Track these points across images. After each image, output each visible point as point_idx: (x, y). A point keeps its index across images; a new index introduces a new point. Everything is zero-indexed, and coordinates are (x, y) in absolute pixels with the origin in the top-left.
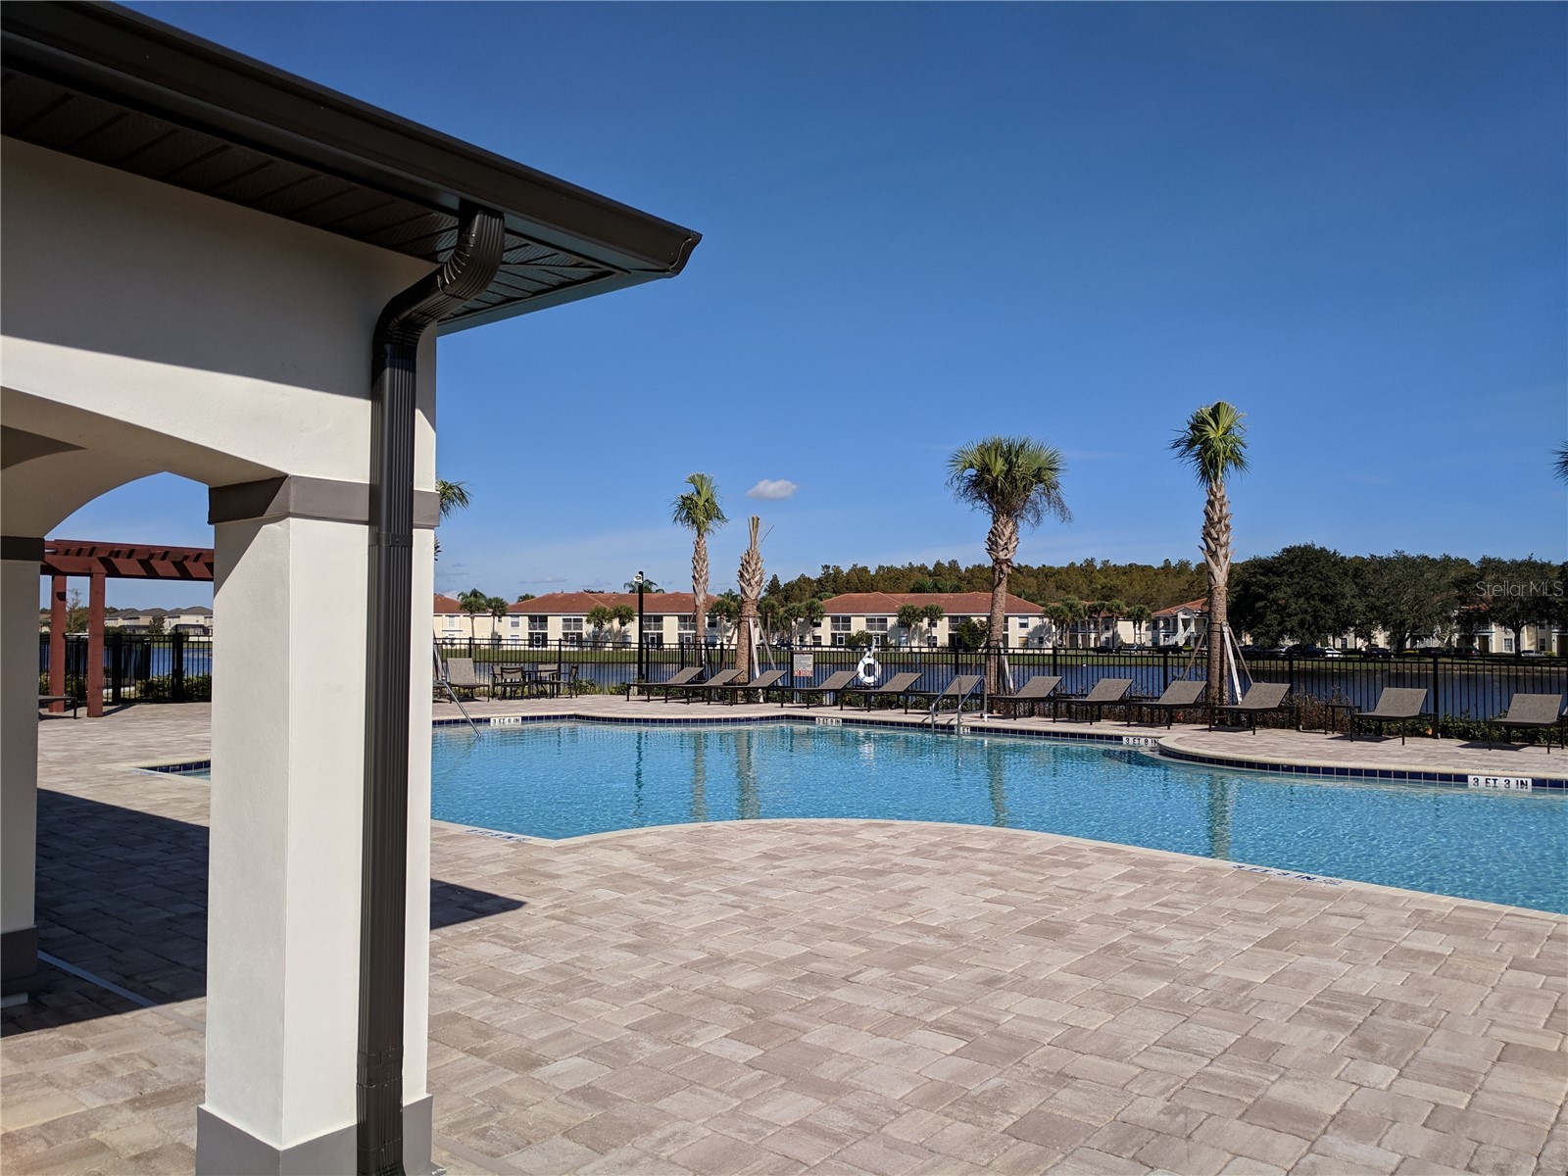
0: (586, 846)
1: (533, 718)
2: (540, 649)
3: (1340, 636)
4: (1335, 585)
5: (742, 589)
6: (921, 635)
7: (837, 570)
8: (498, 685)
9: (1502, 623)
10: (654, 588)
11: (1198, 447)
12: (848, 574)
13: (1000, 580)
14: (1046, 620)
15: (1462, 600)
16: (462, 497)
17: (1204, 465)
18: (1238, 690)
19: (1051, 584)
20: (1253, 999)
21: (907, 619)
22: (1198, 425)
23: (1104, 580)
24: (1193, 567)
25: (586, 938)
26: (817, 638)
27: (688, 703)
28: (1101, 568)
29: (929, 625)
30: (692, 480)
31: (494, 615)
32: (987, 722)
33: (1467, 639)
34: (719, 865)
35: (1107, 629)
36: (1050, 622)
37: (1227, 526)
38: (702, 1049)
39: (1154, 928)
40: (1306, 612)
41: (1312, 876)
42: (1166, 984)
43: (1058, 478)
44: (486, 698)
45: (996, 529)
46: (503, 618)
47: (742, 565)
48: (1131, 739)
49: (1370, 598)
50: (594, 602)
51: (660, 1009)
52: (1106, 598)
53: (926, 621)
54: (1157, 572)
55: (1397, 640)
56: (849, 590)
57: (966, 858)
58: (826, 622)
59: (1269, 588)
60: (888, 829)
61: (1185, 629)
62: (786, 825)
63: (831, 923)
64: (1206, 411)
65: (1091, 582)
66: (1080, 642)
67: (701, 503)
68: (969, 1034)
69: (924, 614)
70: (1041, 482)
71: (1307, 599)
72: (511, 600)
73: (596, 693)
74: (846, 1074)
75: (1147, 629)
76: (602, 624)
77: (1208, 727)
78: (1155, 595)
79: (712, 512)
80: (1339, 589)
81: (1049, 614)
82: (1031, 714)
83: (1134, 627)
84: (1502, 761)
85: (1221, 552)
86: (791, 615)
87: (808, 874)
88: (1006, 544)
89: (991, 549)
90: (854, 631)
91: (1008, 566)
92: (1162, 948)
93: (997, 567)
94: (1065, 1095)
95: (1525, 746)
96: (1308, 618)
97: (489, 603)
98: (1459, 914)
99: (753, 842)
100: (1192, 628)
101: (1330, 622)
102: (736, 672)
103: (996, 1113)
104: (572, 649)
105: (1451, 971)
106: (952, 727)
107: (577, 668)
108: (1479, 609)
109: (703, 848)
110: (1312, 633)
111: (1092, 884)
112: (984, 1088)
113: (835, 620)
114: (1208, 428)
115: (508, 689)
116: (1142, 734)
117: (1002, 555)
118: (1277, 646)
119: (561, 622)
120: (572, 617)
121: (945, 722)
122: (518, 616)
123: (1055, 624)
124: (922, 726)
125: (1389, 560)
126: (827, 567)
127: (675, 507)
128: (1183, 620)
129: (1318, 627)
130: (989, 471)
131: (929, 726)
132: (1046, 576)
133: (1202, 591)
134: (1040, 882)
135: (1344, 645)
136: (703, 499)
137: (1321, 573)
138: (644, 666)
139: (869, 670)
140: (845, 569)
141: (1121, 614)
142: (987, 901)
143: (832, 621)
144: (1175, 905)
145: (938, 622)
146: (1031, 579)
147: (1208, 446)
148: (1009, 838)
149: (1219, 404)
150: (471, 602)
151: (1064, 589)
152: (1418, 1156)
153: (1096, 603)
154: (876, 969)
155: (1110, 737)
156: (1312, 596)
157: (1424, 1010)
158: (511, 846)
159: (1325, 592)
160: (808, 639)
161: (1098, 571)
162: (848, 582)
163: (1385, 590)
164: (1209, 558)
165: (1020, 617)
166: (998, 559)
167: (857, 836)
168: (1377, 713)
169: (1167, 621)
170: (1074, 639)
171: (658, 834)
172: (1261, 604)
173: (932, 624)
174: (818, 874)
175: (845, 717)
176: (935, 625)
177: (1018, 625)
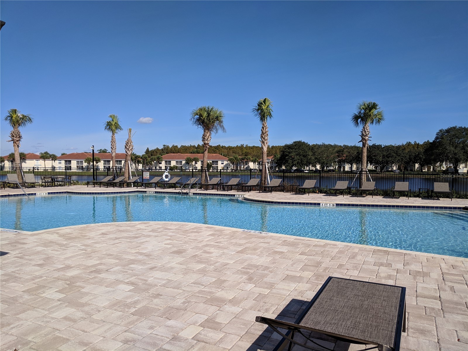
0: (42, 233)
1: (52, 193)
2: (69, 171)
3: (308, 166)
4: (307, 152)
5: (126, 151)
6: (193, 166)
7: (168, 147)
8: (43, 182)
9: (348, 163)
10: (107, 152)
11: (260, 111)
13: (206, 149)
14: (229, 162)
15: (338, 156)
16: (30, 120)
17: (261, 116)
18: (269, 181)
19: (231, 152)
20: (227, 268)
21: (188, 162)
22: (260, 105)
23: (246, 150)
25: (25, 263)
26: (160, 167)
27: (107, 187)
28: (245, 147)
29: (195, 163)
30: (111, 116)
31: (52, 160)
32: (199, 191)
33: (340, 167)
34: (85, 237)
35: (246, 164)
36: (230, 163)
37: (267, 134)
38: (45, 296)
39: (210, 249)
40: (299, 159)
41: (262, 232)
42: (205, 265)
43: (223, 119)
44: (38, 187)
45: (204, 134)
46: (56, 161)
47: (126, 144)
48: (237, 195)
49: (315, 156)
50: (87, 156)
51: (38, 285)
52: (246, 155)
53: (194, 162)
55: (322, 167)
56: (171, 153)
57: (166, 232)
58: (163, 162)
59: (289, 153)
60: (147, 224)
62: (115, 224)
63: (112, 253)
64: (263, 100)
65: (242, 151)
66: (239, 168)
67: (113, 124)
68: (136, 285)
69: (193, 160)
70: (218, 120)
71: (299, 156)
72: (59, 155)
73: (79, 185)
74: (89, 300)
75: (257, 165)
76: (90, 163)
77: (259, 192)
78: (259, 155)
79: (117, 127)
80: (307, 153)
81: (230, 160)
82: (213, 189)
83: (254, 164)
84: (330, 199)
85: (265, 142)
86: (152, 160)
87: (113, 239)
88: (207, 139)
89: (203, 140)
90: (172, 165)
91: (208, 145)
92: (209, 255)
93: (205, 146)
94: (156, 301)
95: (339, 195)
96: (300, 161)
97: (51, 156)
98: (296, 241)
99: (101, 230)
101: (305, 162)
102: (124, 177)
103: (131, 308)
104: (79, 171)
105: (284, 256)
106: (187, 193)
107: (71, 177)
108: (342, 159)
109: (83, 232)
110: (300, 166)
111: (200, 237)
112: (132, 301)
113: (166, 162)
114: (263, 105)
115: (47, 184)
116: (240, 194)
117: (206, 142)
118: (292, 169)
119: (76, 162)
120: (80, 161)
121: (185, 192)
122: (61, 160)
123: (231, 163)
124: (179, 193)
125: (320, 145)
126: (165, 145)
127: (105, 125)
129: (302, 164)
130: (202, 116)
131: (181, 193)
132: (230, 149)
133: (272, 154)
134: (185, 238)
135: (309, 169)
136: (114, 123)
137: (303, 149)
138: (95, 176)
139: (167, 176)
140: (170, 146)
141: (250, 160)
142: (165, 244)
143: (165, 162)
144: (220, 242)
145: (198, 162)
146: (226, 150)
147: (262, 111)
148: (183, 225)
149: (266, 98)
150: (44, 156)
151: (235, 153)
152: (247, 308)
153: (243, 157)
154: (118, 267)
155: (232, 195)
156: (301, 155)
157: (271, 268)
158: (15, 234)
159: (304, 154)
160: (158, 168)
161: (244, 148)
162: (171, 150)
163: (319, 153)
164: (262, 144)
165: (221, 161)
166: (205, 143)
167: (136, 227)
168: (303, 187)
170: (237, 167)
171: (70, 228)
172: (287, 157)
173: (196, 163)
174: (116, 238)
175: (155, 191)
176: (197, 163)
177: (221, 163)
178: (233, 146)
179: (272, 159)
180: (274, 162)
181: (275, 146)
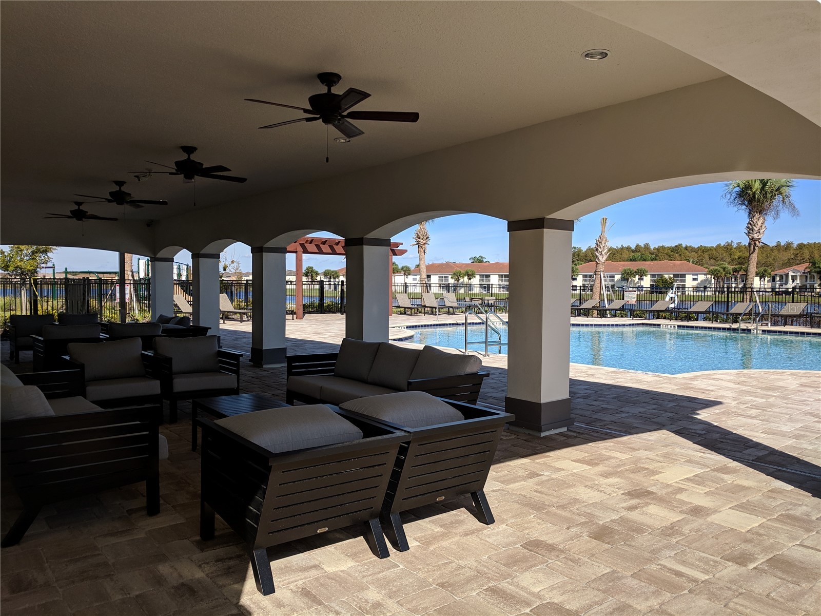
6: (634, 284)
7: (580, 250)
10: (485, 260)
12: (585, 251)
13: (754, 249)
14: (709, 276)
19: (707, 257)
23: (739, 254)
24: (795, 245)
28: (737, 247)
29: (639, 279)
31: (405, 274)
35: (743, 281)
36: (711, 277)
43: (790, 191)
45: (752, 221)
46: (409, 276)
47: (597, 244)
50: (455, 268)
52: (742, 264)
53: (637, 277)
54: (772, 249)
58: (580, 278)
61: (793, 281)
65: (731, 255)
69: (637, 273)
70: (780, 194)
72: (412, 267)
75: (768, 281)
76: (459, 279)
78: (772, 261)
81: (711, 273)
83: (761, 280)
88: (759, 229)
89: (749, 233)
91: (760, 242)
93: (752, 243)
100: (798, 281)
106: (749, 330)
117: (756, 236)
119: (438, 278)
120: (443, 276)
121: (745, 327)
122: (415, 275)
123: (714, 278)
128: (792, 276)
130: (751, 188)
132: (703, 252)
133: (803, 259)
143: (583, 277)
145: (645, 278)
151: (716, 259)
153: (737, 266)
161: (735, 248)
165: (693, 275)
166: (753, 238)
169: (781, 277)
173: (641, 279)
176: (643, 279)
177: (691, 279)
178: (709, 245)
179: (804, 270)
180: (808, 277)
181: (805, 243)
